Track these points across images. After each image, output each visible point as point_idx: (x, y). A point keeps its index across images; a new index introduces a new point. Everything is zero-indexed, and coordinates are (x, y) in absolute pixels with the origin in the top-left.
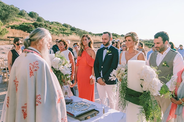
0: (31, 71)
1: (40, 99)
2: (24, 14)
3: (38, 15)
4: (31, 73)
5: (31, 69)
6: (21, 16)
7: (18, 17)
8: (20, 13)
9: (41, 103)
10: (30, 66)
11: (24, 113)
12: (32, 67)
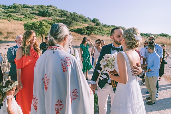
0: (64, 67)
1: (77, 93)
2: (88, 20)
3: (99, 20)
4: (63, 68)
5: (64, 65)
6: (85, 22)
7: (82, 23)
8: (84, 20)
9: (78, 96)
10: (62, 62)
11: (56, 111)
12: (64, 63)
